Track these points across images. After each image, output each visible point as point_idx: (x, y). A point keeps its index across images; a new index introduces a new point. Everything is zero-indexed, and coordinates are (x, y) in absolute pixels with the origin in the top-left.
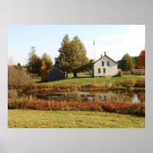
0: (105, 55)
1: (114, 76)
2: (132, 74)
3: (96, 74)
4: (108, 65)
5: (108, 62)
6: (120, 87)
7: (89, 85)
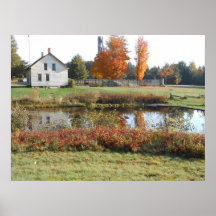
0: (50, 54)
1: (62, 87)
2: (86, 84)
3: (34, 82)
4: (54, 69)
5: (54, 65)
6: (76, 103)
7: (26, 100)
